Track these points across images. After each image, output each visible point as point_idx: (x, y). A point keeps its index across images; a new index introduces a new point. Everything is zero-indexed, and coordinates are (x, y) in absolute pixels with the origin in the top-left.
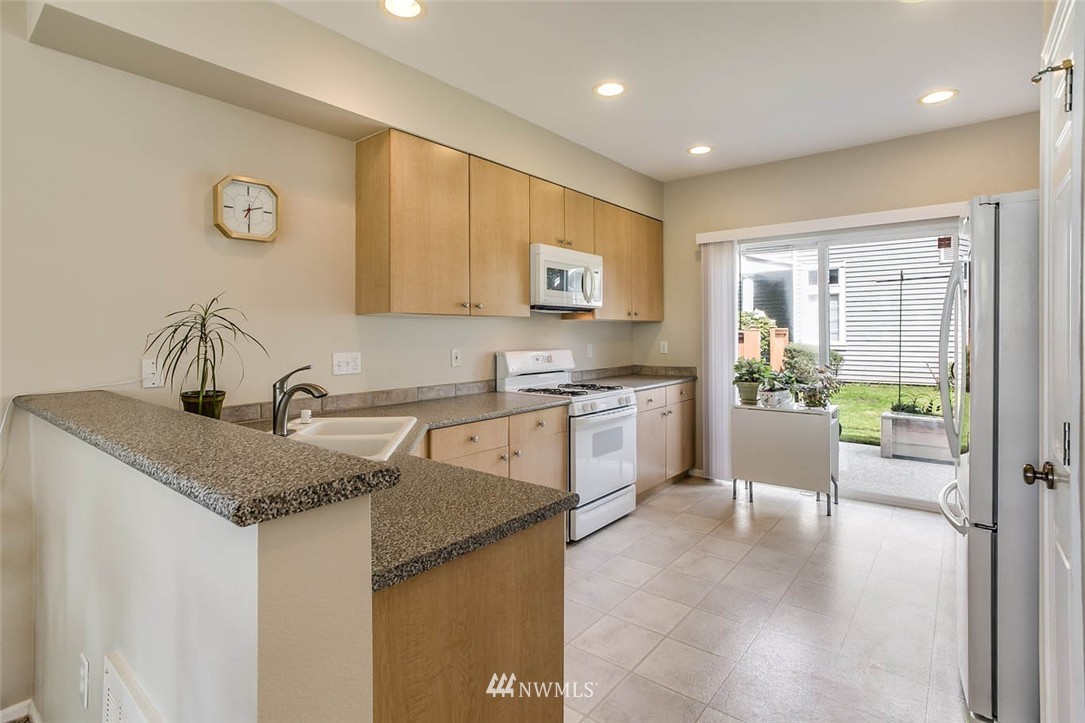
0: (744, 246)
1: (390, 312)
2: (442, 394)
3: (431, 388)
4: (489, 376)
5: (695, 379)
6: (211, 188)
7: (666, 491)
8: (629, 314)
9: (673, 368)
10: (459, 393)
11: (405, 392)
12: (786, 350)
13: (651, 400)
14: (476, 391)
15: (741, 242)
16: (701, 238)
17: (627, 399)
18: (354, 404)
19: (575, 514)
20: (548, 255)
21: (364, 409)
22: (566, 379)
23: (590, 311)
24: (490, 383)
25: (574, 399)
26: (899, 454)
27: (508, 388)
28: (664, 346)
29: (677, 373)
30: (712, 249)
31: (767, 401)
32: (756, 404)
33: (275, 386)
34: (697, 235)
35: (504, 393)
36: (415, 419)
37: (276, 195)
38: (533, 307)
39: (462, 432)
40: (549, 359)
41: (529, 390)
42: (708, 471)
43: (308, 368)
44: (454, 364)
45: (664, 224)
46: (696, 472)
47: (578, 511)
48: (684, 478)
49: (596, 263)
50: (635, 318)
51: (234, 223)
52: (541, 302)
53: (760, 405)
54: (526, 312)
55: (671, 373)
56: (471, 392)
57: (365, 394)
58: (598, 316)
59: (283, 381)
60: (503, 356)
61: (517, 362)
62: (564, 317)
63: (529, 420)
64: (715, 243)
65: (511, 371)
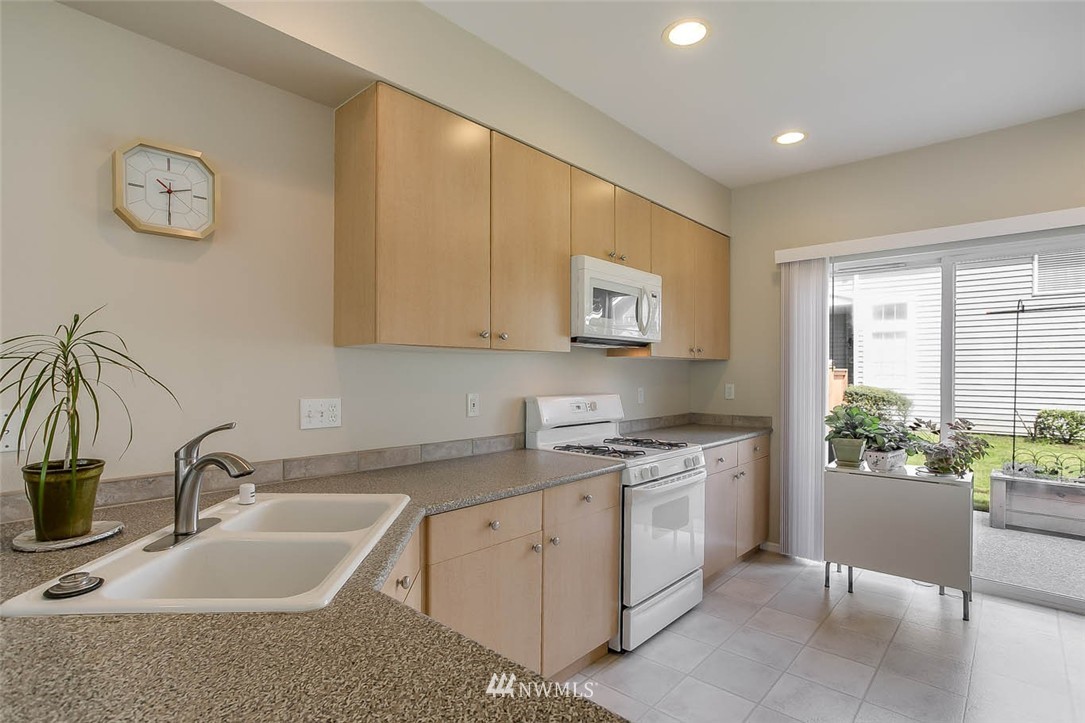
0: (838, 265)
1: (375, 342)
2: (454, 454)
3: (438, 445)
4: (516, 429)
5: (770, 431)
6: (110, 155)
7: (735, 571)
8: (692, 350)
9: (741, 418)
10: (477, 452)
11: (405, 451)
12: (846, 393)
13: (721, 460)
14: (500, 449)
15: (833, 259)
16: (782, 256)
17: (695, 460)
18: (331, 469)
19: (629, 616)
20: (595, 271)
21: (345, 475)
22: (612, 432)
23: (644, 345)
24: (518, 437)
25: (630, 462)
26: (1014, 523)
27: (541, 445)
28: (731, 390)
29: (747, 424)
30: (795, 269)
31: (876, 463)
32: (858, 467)
33: (177, 455)
34: (776, 252)
35: (535, 450)
36: (407, 499)
37: (213, 174)
38: (574, 340)
39: (476, 515)
40: (593, 407)
41: (568, 448)
42: (787, 545)
43: (228, 427)
44: (470, 414)
45: (732, 241)
46: (771, 546)
47: (632, 612)
48: (756, 554)
49: (653, 282)
50: (697, 356)
51: (147, 208)
52: (586, 334)
53: (866, 467)
54: (566, 346)
55: (738, 423)
56: (494, 450)
57: (347, 455)
58: (654, 352)
59: (191, 447)
60: (535, 402)
61: (552, 410)
62: (610, 353)
63: (570, 493)
64: (800, 261)
65: (544, 422)
